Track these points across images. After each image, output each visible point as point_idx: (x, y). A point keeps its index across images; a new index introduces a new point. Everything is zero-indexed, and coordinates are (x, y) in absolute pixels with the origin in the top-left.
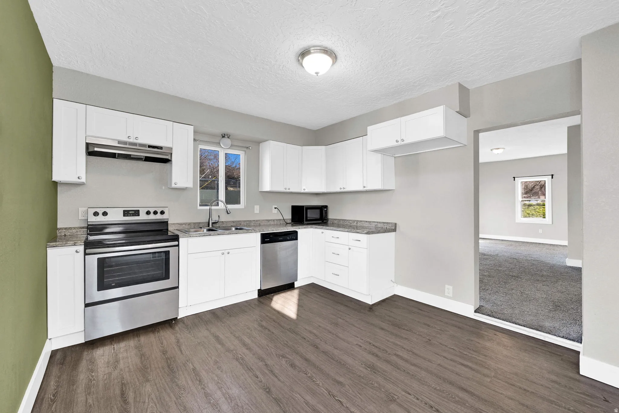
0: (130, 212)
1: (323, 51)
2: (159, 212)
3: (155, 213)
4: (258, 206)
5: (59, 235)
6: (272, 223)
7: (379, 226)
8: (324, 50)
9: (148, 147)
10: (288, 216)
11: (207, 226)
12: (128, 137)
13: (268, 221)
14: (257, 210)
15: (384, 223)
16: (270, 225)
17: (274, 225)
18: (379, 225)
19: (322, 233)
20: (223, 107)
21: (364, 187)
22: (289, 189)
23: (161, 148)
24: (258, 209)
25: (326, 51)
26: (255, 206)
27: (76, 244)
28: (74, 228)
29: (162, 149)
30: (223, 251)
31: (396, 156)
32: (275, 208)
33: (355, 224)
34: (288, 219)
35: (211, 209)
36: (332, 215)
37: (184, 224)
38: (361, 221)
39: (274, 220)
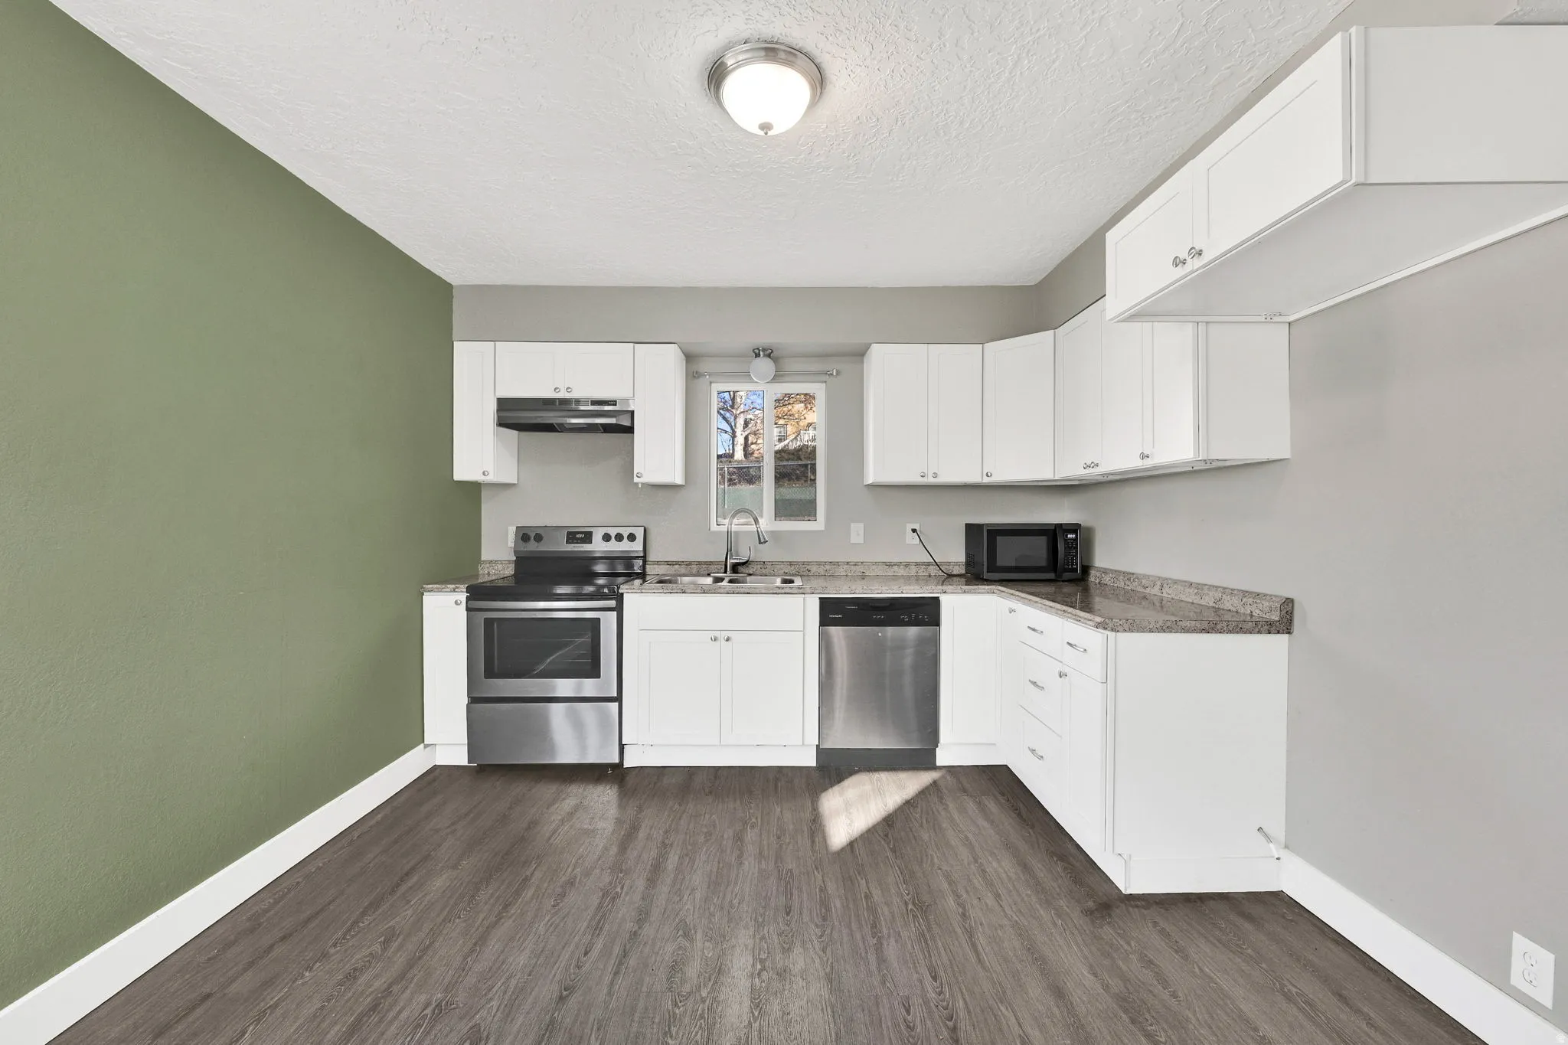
0: (578, 536)
1: (763, 53)
2: (625, 536)
3: (619, 538)
4: (862, 525)
5: (481, 572)
6: (901, 571)
7: (1227, 606)
8: (766, 49)
9: (591, 405)
10: (955, 554)
11: (723, 570)
12: (555, 389)
13: (890, 565)
14: (858, 535)
15: (1245, 593)
16: (895, 578)
17: (908, 579)
18: (1229, 603)
19: (1012, 611)
20: (741, 284)
21: (1144, 456)
22: (935, 476)
23: (614, 403)
24: (862, 532)
25: (772, 51)
26: (852, 525)
27: (457, 590)
28: (501, 562)
29: (616, 405)
30: (717, 634)
31: (1292, 318)
32: (914, 531)
33: (1156, 591)
34: (957, 564)
35: (731, 532)
36: (1104, 558)
37: (677, 563)
38: (1176, 582)
39: (907, 565)
